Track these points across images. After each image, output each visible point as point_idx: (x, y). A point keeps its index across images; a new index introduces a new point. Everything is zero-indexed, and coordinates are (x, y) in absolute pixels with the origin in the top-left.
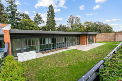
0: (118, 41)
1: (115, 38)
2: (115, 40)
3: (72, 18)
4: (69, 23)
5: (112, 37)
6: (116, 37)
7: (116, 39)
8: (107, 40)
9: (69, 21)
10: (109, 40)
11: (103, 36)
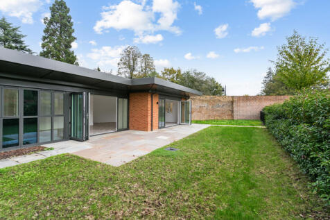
0: (239, 117)
1: (232, 111)
2: (233, 116)
3: (131, 56)
4: (125, 70)
5: (227, 108)
6: (235, 109)
7: (235, 114)
8: (215, 116)
9: (125, 64)
10: (220, 117)
11: (205, 104)
